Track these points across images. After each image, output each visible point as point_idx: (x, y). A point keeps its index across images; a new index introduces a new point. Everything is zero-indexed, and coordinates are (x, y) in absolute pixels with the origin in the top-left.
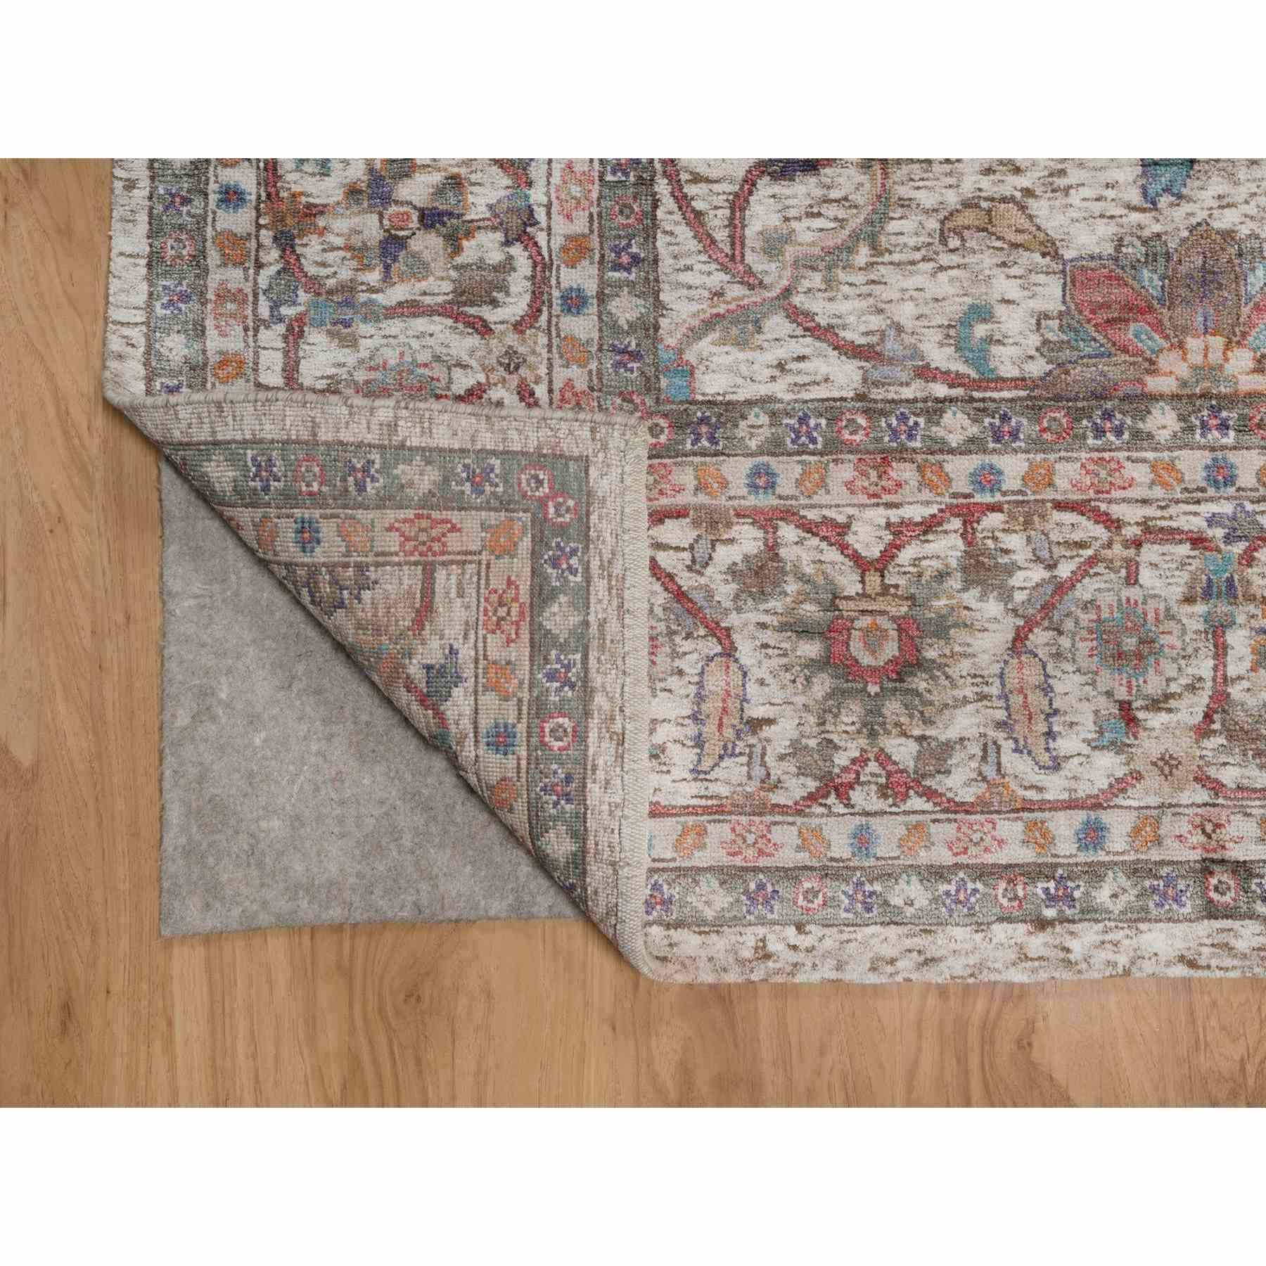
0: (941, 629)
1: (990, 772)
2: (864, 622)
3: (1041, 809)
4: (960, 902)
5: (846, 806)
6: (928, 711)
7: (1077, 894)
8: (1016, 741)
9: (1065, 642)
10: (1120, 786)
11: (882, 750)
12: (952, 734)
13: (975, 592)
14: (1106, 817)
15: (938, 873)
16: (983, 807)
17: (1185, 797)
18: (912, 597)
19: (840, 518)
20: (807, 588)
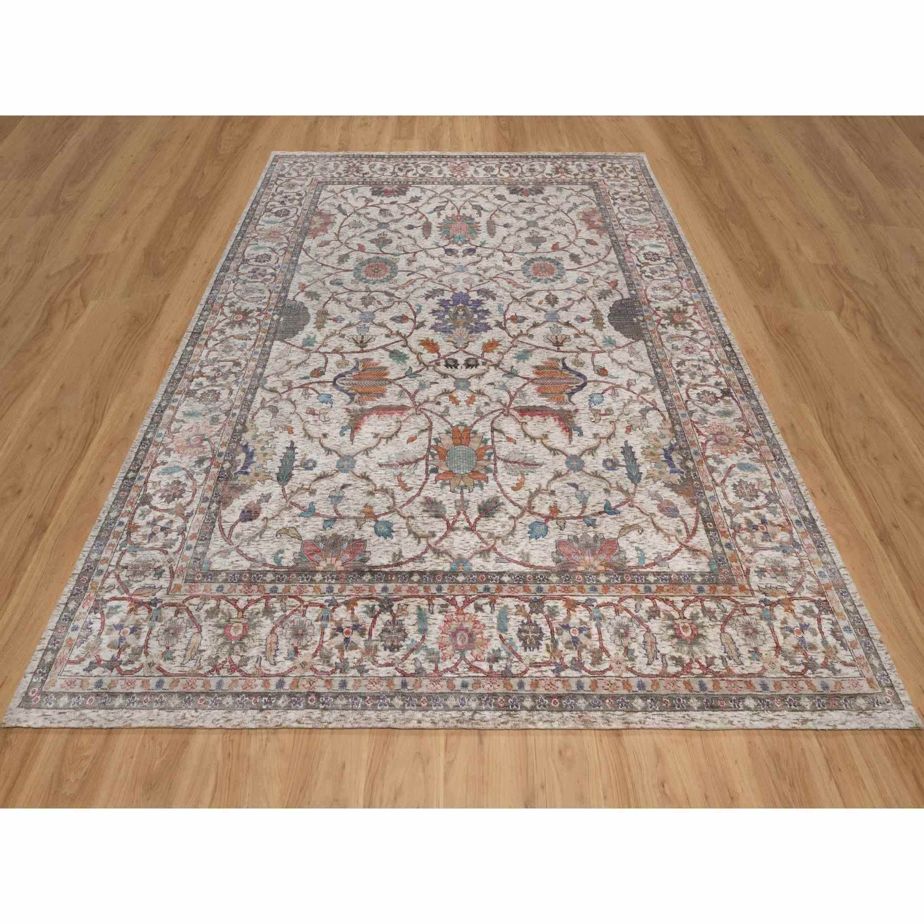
0: (254, 627)
1: (258, 665)
2: (235, 625)
3: (268, 676)
4: (241, 703)
6: (245, 648)
7: (273, 702)
8: (266, 657)
9: (284, 631)
10: (290, 670)
11: (231, 659)
12: (250, 655)
13: (264, 617)
14: (286, 679)
15: (237, 695)
16: (253, 675)
17: (307, 674)
18: (249, 618)
19: (237, 599)
20: (224, 616)
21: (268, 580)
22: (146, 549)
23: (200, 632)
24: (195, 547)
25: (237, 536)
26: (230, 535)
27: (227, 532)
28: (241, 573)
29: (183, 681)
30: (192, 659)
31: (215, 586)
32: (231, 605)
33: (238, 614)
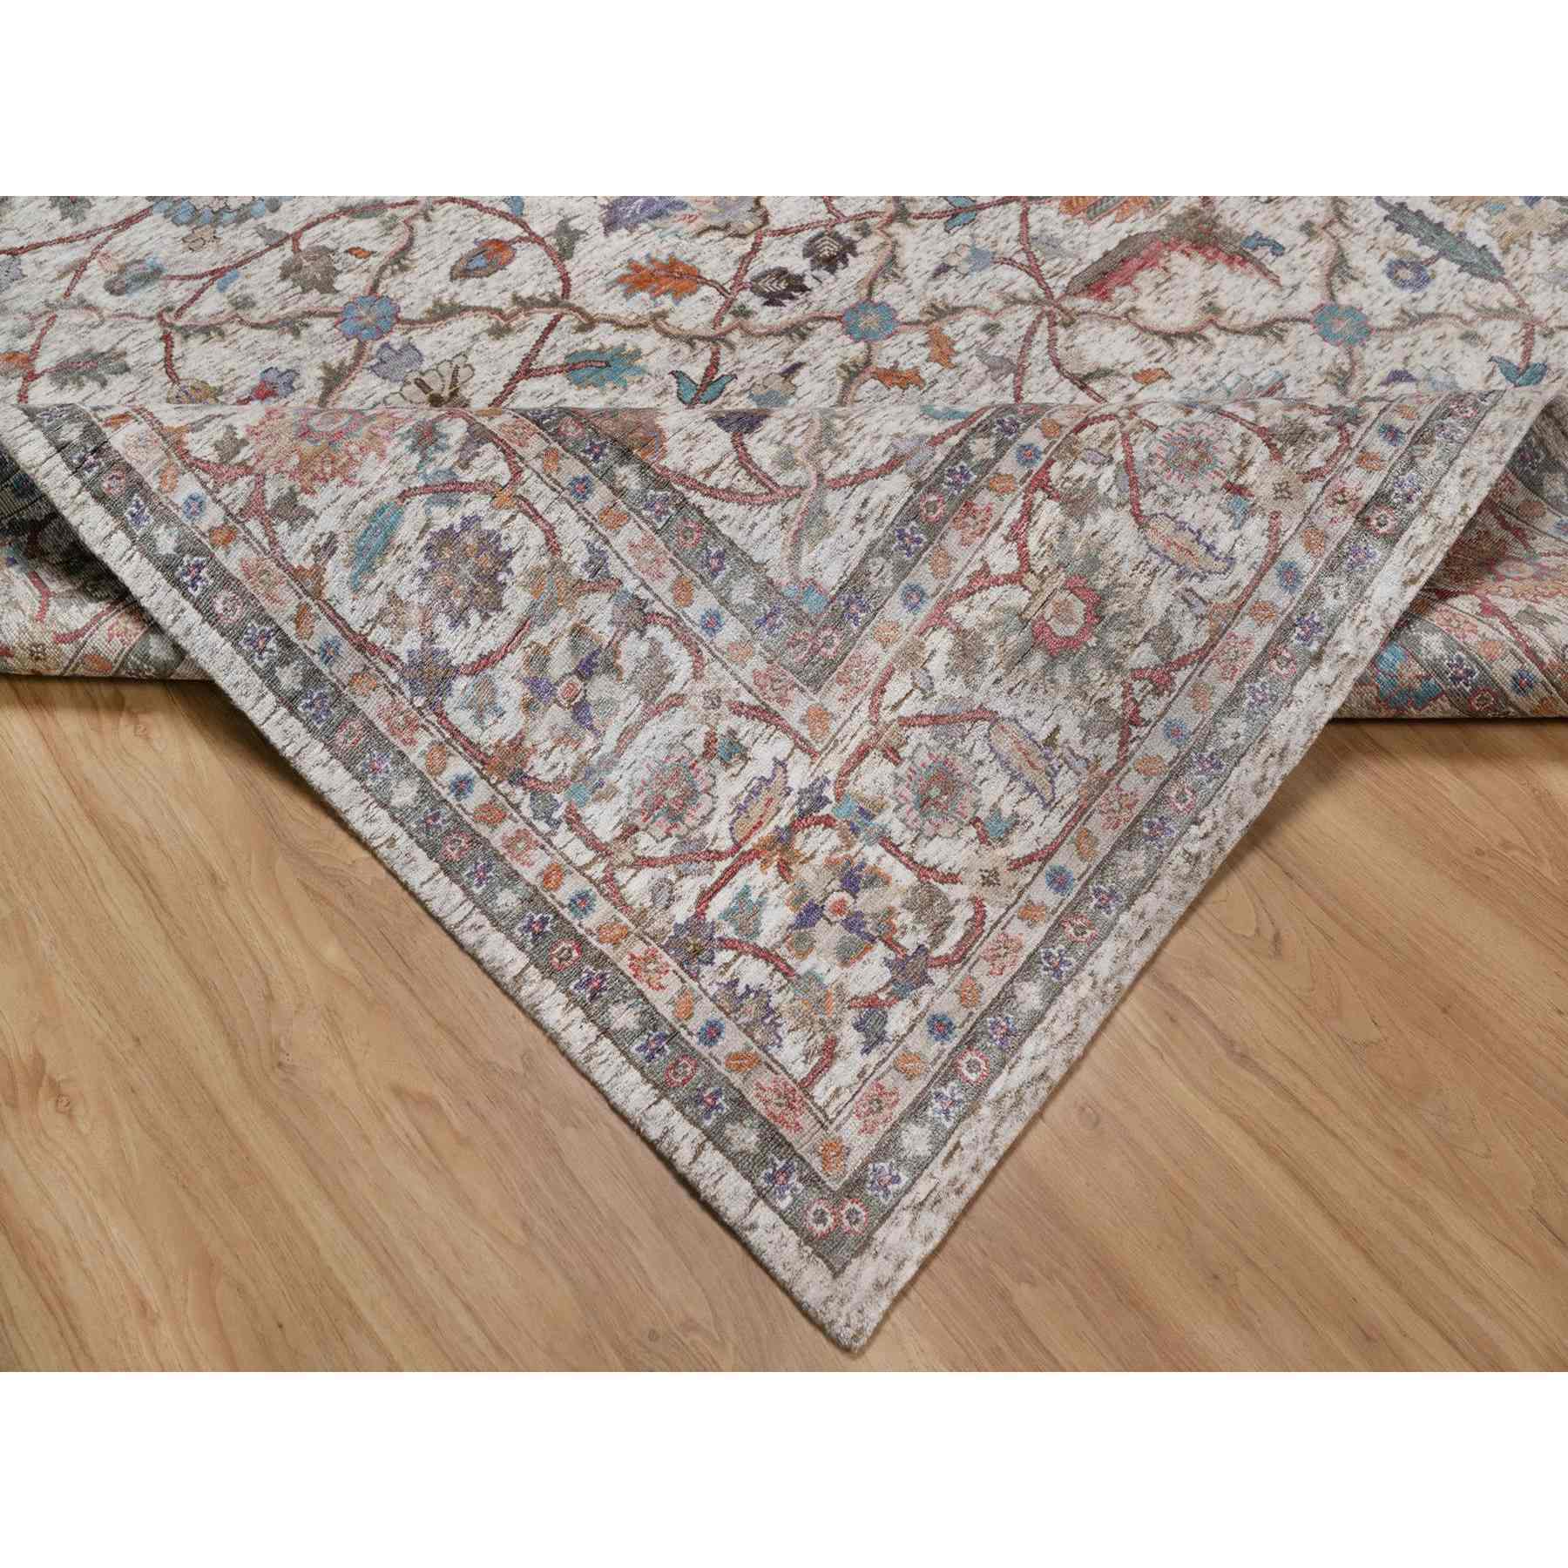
0: (1094, 563)
1: (1201, 609)
2: (1049, 611)
3: (1249, 596)
4: (1262, 701)
5: (1146, 725)
6: (1133, 618)
7: (1316, 619)
8: (1196, 574)
9: (1162, 490)
10: (1274, 533)
11: (1132, 670)
12: (1159, 613)
13: (1089, 520)
14: (1286, 557)
15: (1233, 700)
16: (1218, 633)
17: (1311, 497)
18: (1060, 565)
19: (978, 567)
20: (1000, 629)
21: (990, 454)
22: (618, 752)
23: (994, 718)
24: (724, 602)
25: (787, 462)
26: (763, 480)
27: (744, 483)
28: (912, 512)
29: (1096, 823)
30: (1052, 775)
31: (895, 609)
32: (984, 593)
33: (1026, 588)
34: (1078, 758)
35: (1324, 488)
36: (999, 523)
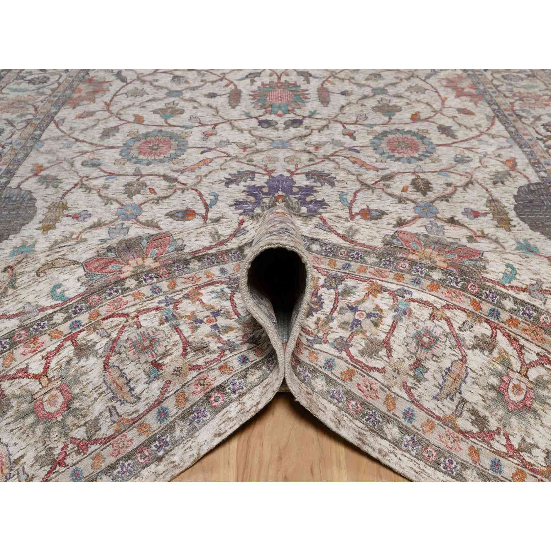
0: (76, 381)
1: (115, 418)
2: (47, 397)
3: (140, 419)
4: (125, 472)
5: (64, 467)
6: (83, 413)
7: (168, 440)
8: (120, 400)
9: (123, 355)
10: (164, 390)
11: (72, 438)
12: (96, 414)
13: (83, 360)
14: (164, 405)
15: (111, 468)
16: (118, 432)
17: (189, 378)
18: (61, 376)
19: (23, 366)
20: (20, 399)
21: (60, 321)
28: (10, 335)
32: (21, 380)
33: (41, 383)
34: (24, 473)
35: (197, 375)
36: (44, 350)
